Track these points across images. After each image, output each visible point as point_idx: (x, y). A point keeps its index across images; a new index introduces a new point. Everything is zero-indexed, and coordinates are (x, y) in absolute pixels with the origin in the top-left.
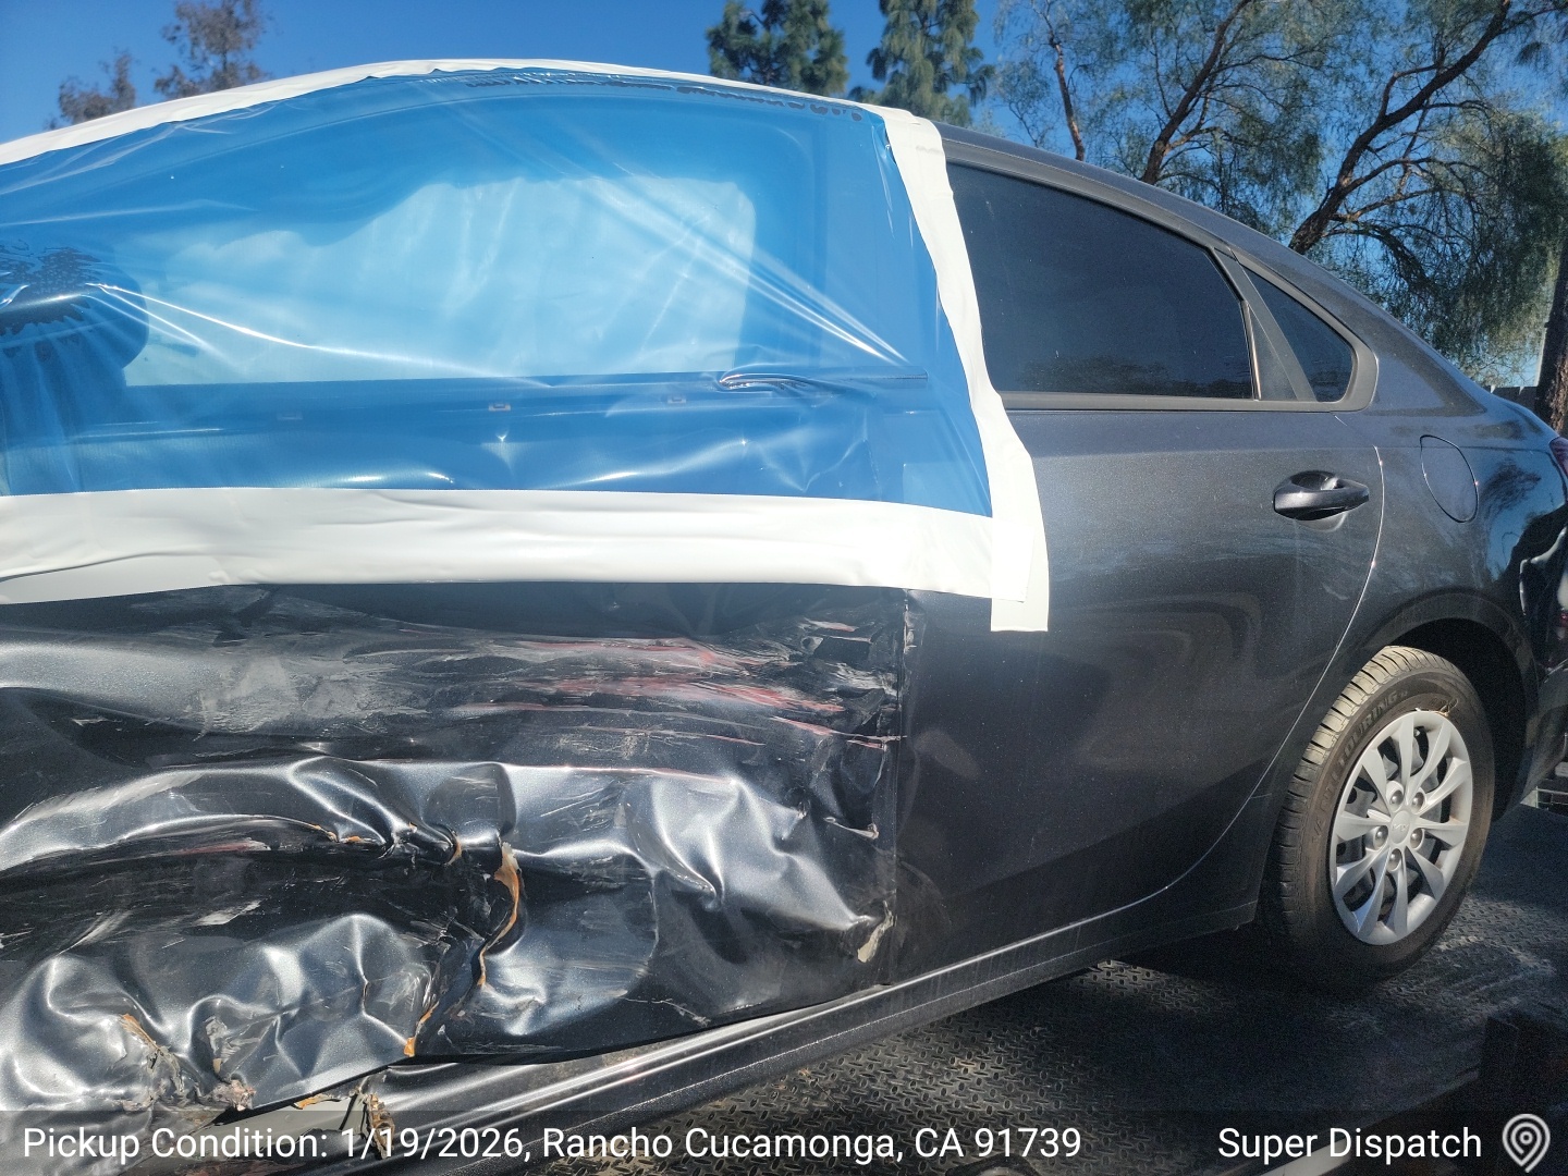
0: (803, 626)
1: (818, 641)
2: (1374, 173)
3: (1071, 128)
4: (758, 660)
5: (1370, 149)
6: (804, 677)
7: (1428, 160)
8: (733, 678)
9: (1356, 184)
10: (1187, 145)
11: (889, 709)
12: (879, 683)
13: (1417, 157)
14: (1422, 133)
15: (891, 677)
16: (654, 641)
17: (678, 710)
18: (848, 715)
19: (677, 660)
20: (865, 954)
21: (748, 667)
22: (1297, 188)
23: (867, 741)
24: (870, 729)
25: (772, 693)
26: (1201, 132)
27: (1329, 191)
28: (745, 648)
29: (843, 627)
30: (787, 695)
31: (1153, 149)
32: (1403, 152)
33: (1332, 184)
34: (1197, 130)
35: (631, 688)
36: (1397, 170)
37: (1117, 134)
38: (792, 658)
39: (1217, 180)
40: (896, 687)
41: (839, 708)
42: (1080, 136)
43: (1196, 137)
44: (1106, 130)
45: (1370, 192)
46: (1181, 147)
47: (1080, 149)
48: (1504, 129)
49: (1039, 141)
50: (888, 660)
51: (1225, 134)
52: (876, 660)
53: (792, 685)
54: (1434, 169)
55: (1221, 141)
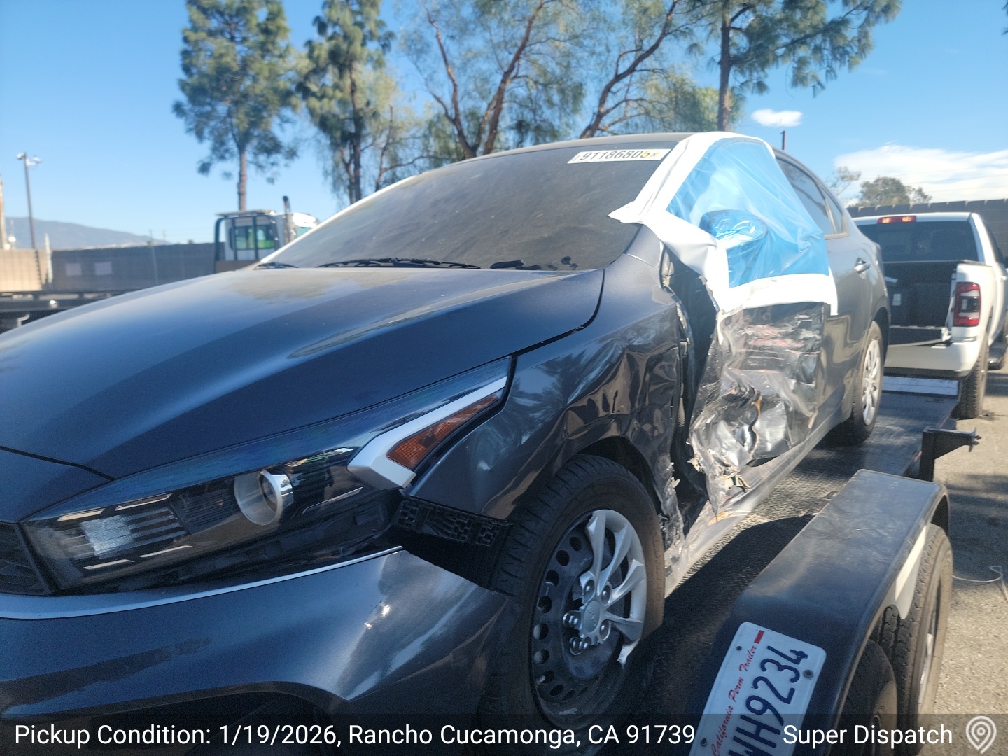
0: (796, 317)
1: (799, 322)
2: (616, 106)
3: (449, 74)
4: (783, 331)
5: (611, 92)
6: (794, 335)
8: (776, 338)
9: (608, 111)
11: (817, 342)
12: (814, 334)
15: (818, 332)
16: (762, 327)
17: (766, 349)
18: (805, 346)
19: (766, 332)
20: (810, 426)
21: (780, 333)
22: (573, 111)
23: (810, 354)
24: (811, 350)
25: (785, 342)
27: (594, 114)
28: (780, 327)
29: (806, 317)
30: (789, 341)
31: (499, 88)
32: (624, 94)
33: (596, 110)
34: (516, 77)
36: (624, 104)
37: (474, 77)
38: (792, 329)
40: (819, 335)
41: (803, 345)
42: (454, 77)
43: (516, 80)
44: (468, 74)
45: (614, 115)
46: (509, 86)
47: (455, 85)
48: (674, 85)
49: (430, 79)
50: (817, 326)
51: (532, 79)
52: (813, 327)
53: (791, 338)
54: (645, 104)
55: (531, 83)
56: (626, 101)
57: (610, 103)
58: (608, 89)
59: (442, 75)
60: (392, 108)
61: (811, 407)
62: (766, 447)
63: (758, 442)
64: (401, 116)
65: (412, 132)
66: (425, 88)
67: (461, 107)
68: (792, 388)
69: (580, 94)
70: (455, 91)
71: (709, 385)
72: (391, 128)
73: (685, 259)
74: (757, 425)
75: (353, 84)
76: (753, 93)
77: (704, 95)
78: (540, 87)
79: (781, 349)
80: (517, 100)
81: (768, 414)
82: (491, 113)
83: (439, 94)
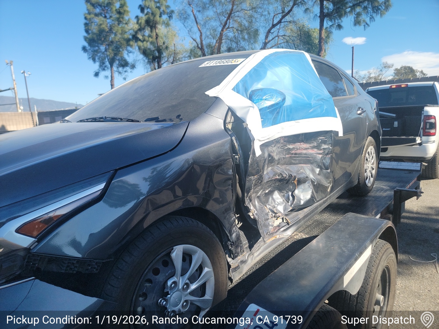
0: (318, 138)
1: (320, 141)
2: (273, 39)
3: (198, 28)
4: (312, 145)
5: (271, 33)
6: (318, 147)
7: (284, 35)
8: (308, 149)
9: (269, 42)
10: (227, 31)
11: (330, 150)
12: (328, 146)
13: (281, 35)
14: (281, 29)
15: (330, 145)
16: (299, 144)
17: (303, 155)
19: (302, 146)
20: (329, 190)
21: (310, 146)
22: (254, 42)
23: (327, 156)
24: (328, 154)
25: (313, 150)
26: (230, 28)
27: (263, 43)
28: (310, 143)
29: (324, 138)
30: (316, 150)
31: (220, 33)
32: (277, 33)
33: (264, 41)
34: (228, 28)
35: (298, 152)
36: (277, 38)
37: (209, 29)
38: (317, 144)
39: (235, 40)
40: (331, 146)
41: (323, 151)
42: (200, 29)
43: (228, 30)
44: (207, 28)
45: (272, 43)
46: (225, 32)
47: (201, 33)
48: (299, 28)
49: (190, 31)
50: (330, 142)
51: (235, 29)
52: (327, 143)
53: (316, 149)
54: (286, 38)
55: (235, 30)
56: (278, 36)
57: (270, 38)
58: (269, 32)
59: (195, 29)
60: (174, 45)
61: (328, 182)
62: (300, 202)
63: (296, 200)
64: (179, 48)
65: (184, 55)
66: (188, 35)
67: (204, 43)
68: (317, 172)
69: (257, 34)
70: (201, 35)
71: (253, 177)
72: (175, 53)
73: (239, 114)
74: (296, 192)
75: (157, 34)
76: (336, 30)
77: (314, 32)
78: (239, 32)
79: (311, 154)
80: (229, 38)
81: (302, 186)
82: (217, 44)
83: (194, 37)
